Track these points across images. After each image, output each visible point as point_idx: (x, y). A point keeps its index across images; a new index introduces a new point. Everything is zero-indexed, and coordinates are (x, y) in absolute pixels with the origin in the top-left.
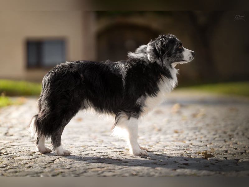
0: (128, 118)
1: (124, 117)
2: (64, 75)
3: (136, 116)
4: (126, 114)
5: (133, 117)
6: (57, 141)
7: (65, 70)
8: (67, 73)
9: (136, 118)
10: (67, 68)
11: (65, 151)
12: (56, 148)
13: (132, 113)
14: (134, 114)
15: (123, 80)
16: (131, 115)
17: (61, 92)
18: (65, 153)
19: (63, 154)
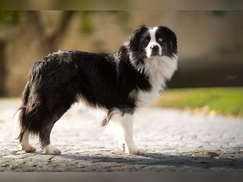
0: (122, 114)
1: (118, 113)
2: (58, 65)
3: (130, 112)
4: (120, 110)
5: (128, 113)
6: (46, 139)
7: (59, 60)
8: (61, 63)
9: (130, 113)
10: (62, 58)
11: (55, 150)
12: (45, 146)
13: (126, 108)
14: (129, 110)
15: (117, 69)
16: (125, 111)
17: (55, 84)
18: (55, 152)
19: (53, 152)
